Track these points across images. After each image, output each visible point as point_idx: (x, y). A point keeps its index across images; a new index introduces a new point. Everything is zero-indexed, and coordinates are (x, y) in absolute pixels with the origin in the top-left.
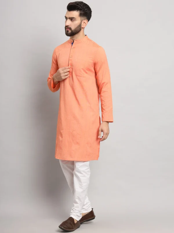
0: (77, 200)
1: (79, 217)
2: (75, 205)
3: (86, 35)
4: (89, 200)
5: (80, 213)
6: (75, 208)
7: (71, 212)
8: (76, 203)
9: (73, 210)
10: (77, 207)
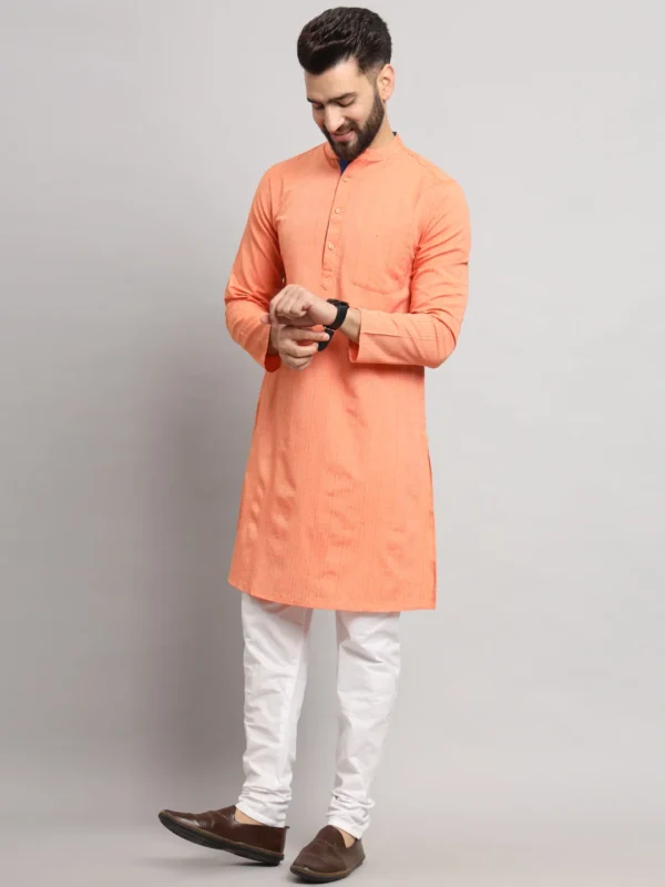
0: (354, 761)
1: (362, 823)
2: (346, 778)
3: (395, 134)
4: (291, 786)
5: (365, 809)
6: (346, 792)
7: (333, 805)
8: (351, 770)
9: (337, 797)
10: (357, 786)
